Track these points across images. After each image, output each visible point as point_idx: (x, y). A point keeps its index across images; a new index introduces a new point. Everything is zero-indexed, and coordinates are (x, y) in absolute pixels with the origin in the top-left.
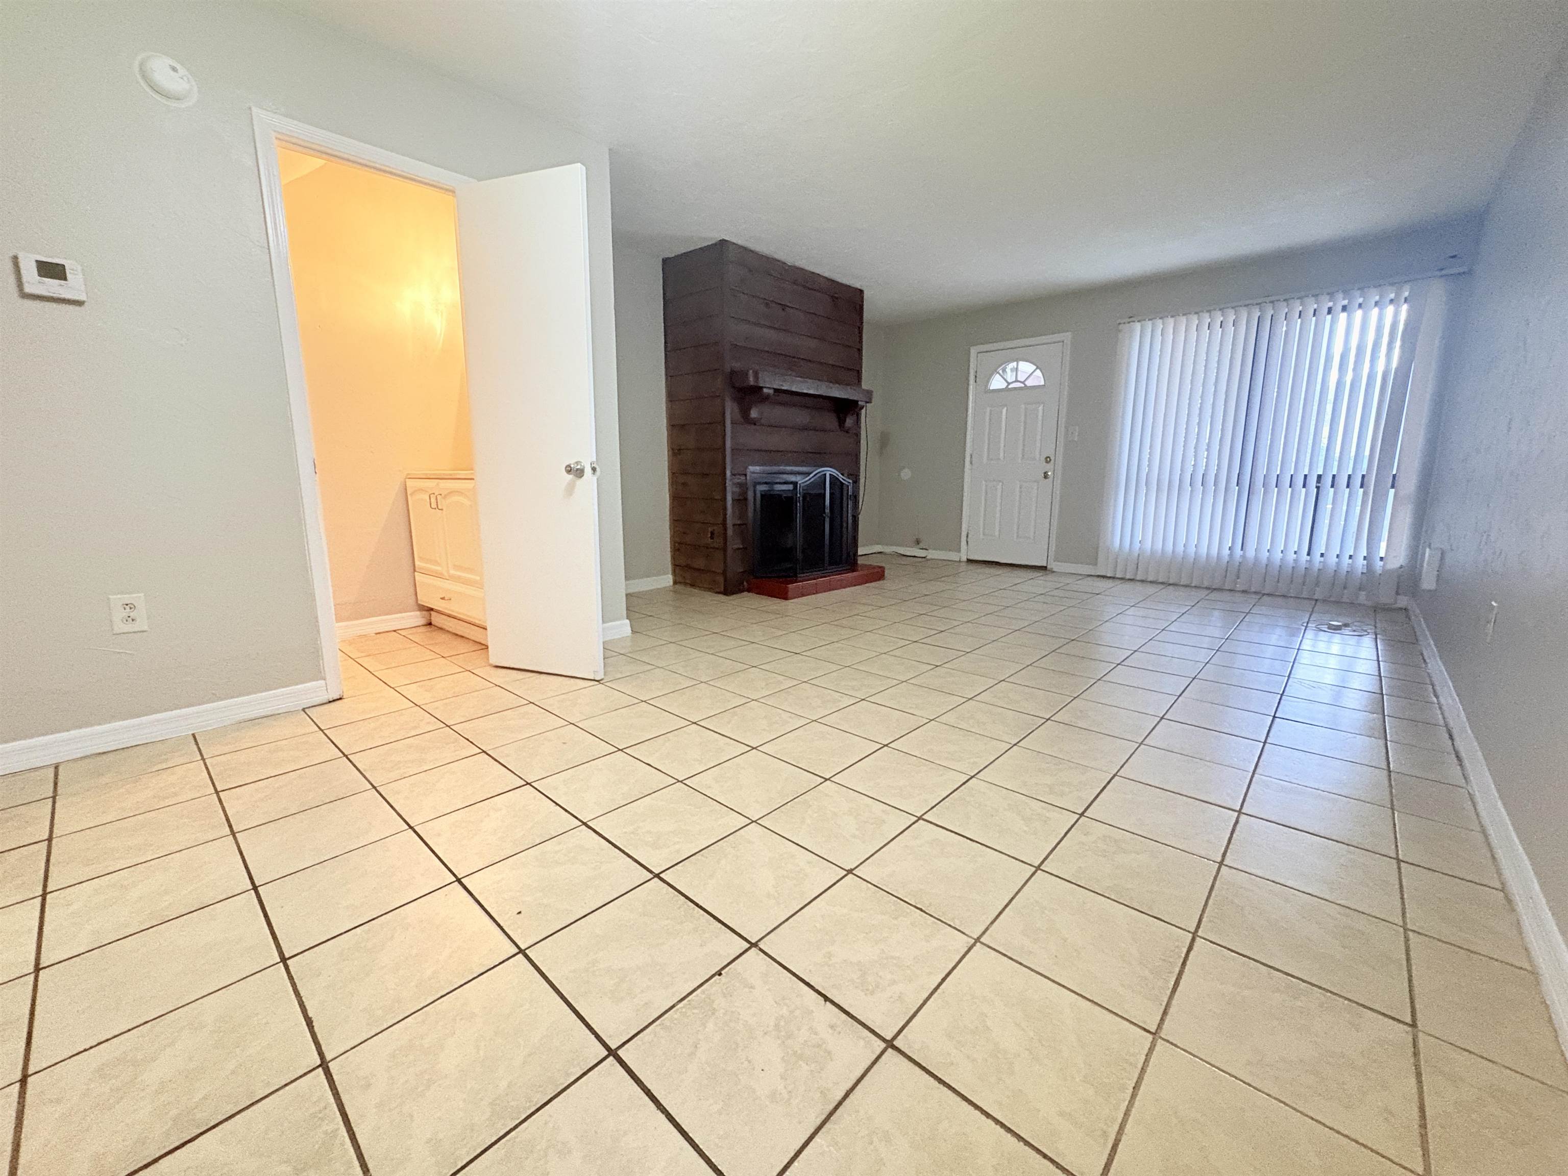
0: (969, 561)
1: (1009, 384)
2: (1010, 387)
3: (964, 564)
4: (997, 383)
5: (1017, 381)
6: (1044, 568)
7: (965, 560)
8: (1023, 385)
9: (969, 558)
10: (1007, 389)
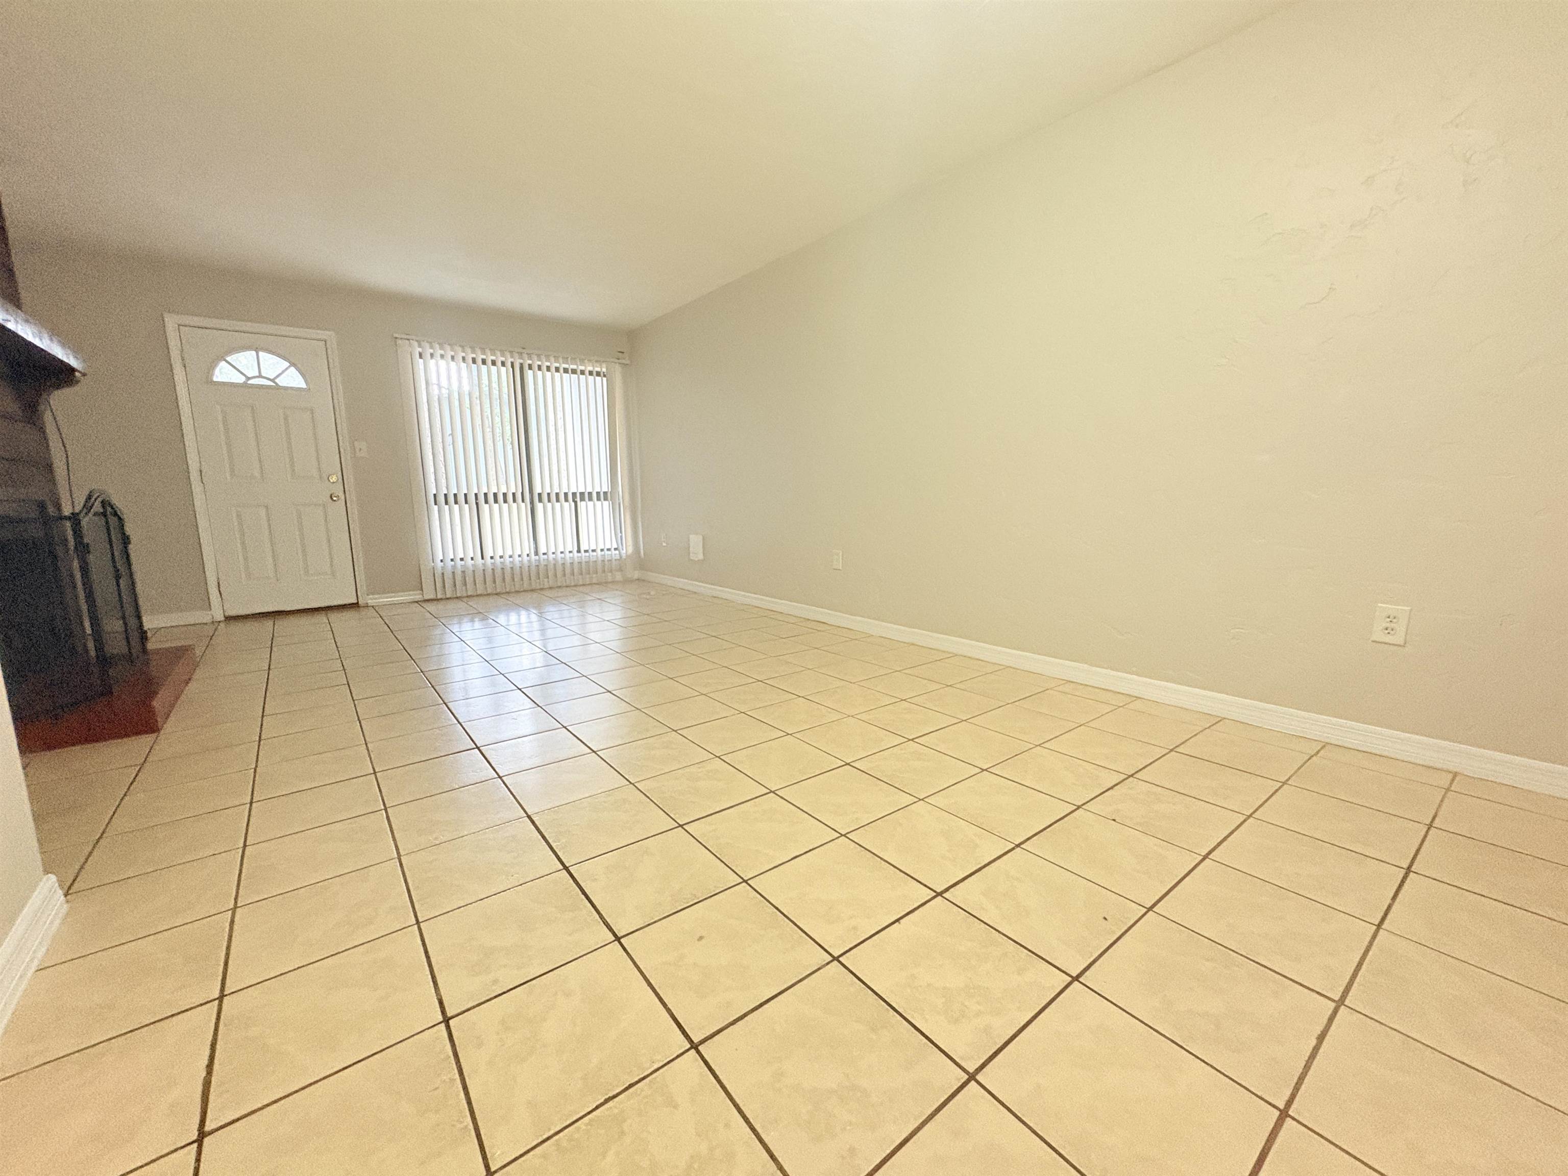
0: (229, 619)
1: (249, 379)
2: (250, 382)
3: (222, 625)
4: (223, 373)
5: (260, 376)
6: (355, 606)
7: (223, 619)
8: (272, 384)
9: (227, 614)
10: (245, 385)
